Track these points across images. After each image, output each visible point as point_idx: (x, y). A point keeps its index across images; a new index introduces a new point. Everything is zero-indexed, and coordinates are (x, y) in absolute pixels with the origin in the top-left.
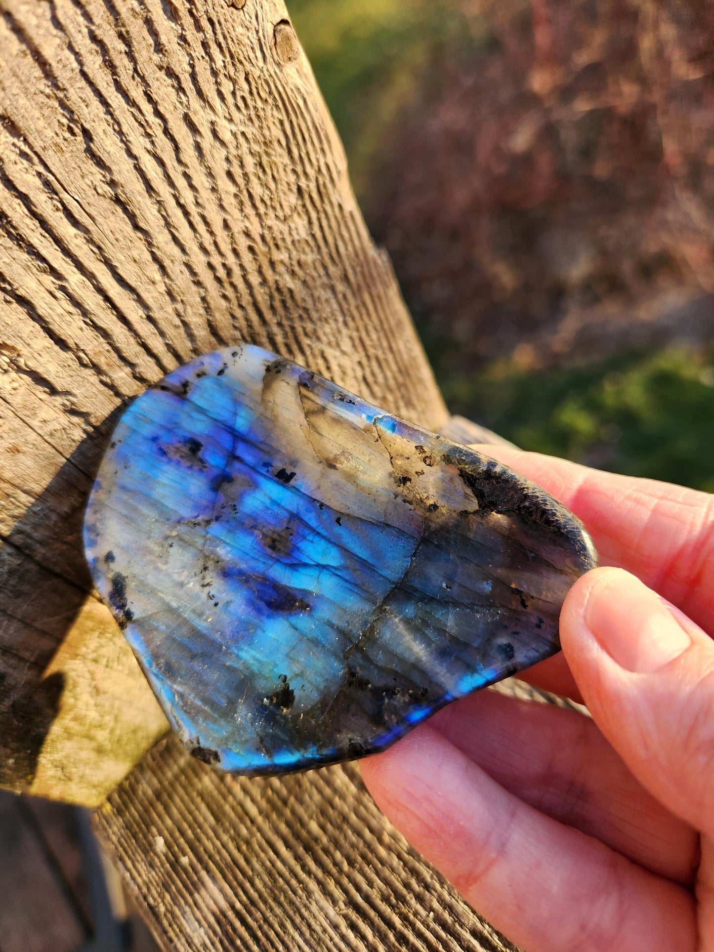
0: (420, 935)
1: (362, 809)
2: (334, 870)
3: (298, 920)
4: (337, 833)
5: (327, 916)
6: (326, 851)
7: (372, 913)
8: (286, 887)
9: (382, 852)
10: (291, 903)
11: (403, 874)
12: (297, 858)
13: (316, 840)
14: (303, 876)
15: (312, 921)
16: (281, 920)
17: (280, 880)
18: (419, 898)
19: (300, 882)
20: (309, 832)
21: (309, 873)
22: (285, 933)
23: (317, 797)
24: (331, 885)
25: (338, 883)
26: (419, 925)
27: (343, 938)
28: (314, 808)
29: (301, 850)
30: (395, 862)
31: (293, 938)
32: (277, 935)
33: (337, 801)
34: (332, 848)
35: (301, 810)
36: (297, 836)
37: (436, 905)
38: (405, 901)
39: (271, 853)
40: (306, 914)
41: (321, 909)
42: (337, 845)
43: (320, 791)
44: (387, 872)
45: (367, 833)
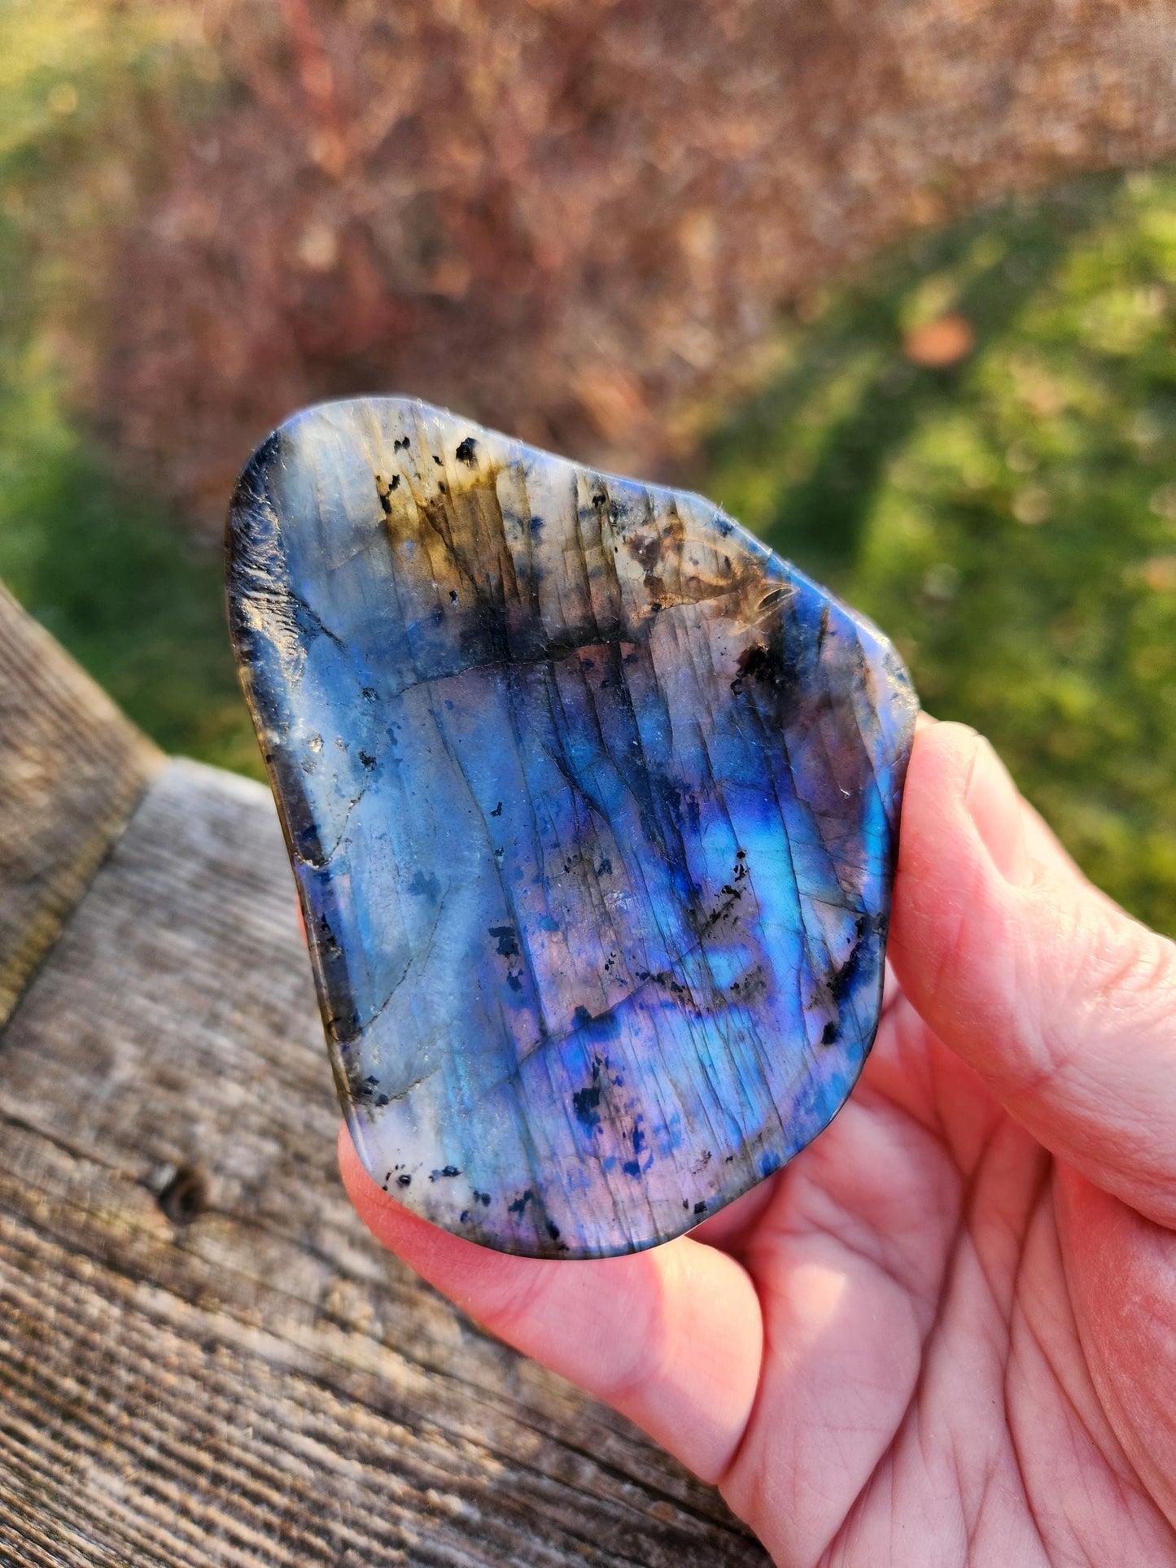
0: (239, 1464)
1: (135, 1336)
2: (110, 1431)
3: (71, 1515)
4: (104, 1381)
5: (111, 1494)
6: (95, 1410)
7: (171, 1464)
8: (46, 1480)
9: (171, 1379)
10: (56, 1497)
11: (205, 1397)
12: (56, 1436)
13: (78, 1401)
14: (67, 1455)
15: (92, 1509)
16: (49, 1527)
17: (38, 1475)
18: (230, 1418)
19: (66, 1464)
20: (66, 1394)
21: (75, 1447)
22: (56, 1540)
23: (67, 1344)
24: (110, 1451)
25: (121, 1446)
26: (236, 1452)
27: (139, 1510)
28: (66, 1361)
29: (57, 1423)
30: (191, 1386)
31: (71, 1543)
32: (46, 1547)
33: (97, 1337)
34: (101, 1403)
35: (45, 1370)
36: (50, 1406)
37: (253, 1417)
38: (210, 1430)
39: (17, 1446)
40: (80, 1502)
41: (102, 1487)
42: (106, 1395)
43: (68, 1334)
44: (181, 1405)
45: (147, 1365)
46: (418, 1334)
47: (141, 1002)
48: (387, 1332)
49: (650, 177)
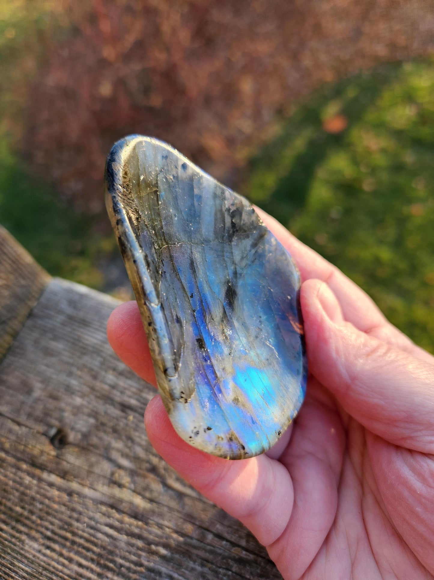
0: (81, 537)
1: (42, 491)
2: (33, 526)
3: (19, 557)
4: (31, 508)
5: (34, 549)
6: (27, 518)
7: (56, 537)
8: (10, 544)
9: (56, 506)
10: (13, 550)
11: (68, 513)
12: (13, 528)
13: (21, 515)
14: (18, 535)
15: (27, 555)
16: (11, 562)
17: (7, 543)
18: (78, 520)
19: (17, 538)
20: (17, 512)
21: (20, 532)
22: (14, 566)
23: (17, 494)
24: (33, 533)
25: (37, 531)
26: (80, 532)
27: (45, 555)
28: (17, 500)
29: (14, 523)
30: (63, 509)
31: (19, 567)
32: (10, 569)
33: (28, 491)
34: (30, 516)
35: (9, 504)
36: (11, 517)
37: (86, 520)
38: (70, 525)
40: (22, 552)
41: (30, 547)
42: (32, 512)
43: (17, 490)
44: (60, 516)
45: (47, 501)
46: (147, 488)
47: (43, 368)
48: (135, 487)
49: (229, 63)
